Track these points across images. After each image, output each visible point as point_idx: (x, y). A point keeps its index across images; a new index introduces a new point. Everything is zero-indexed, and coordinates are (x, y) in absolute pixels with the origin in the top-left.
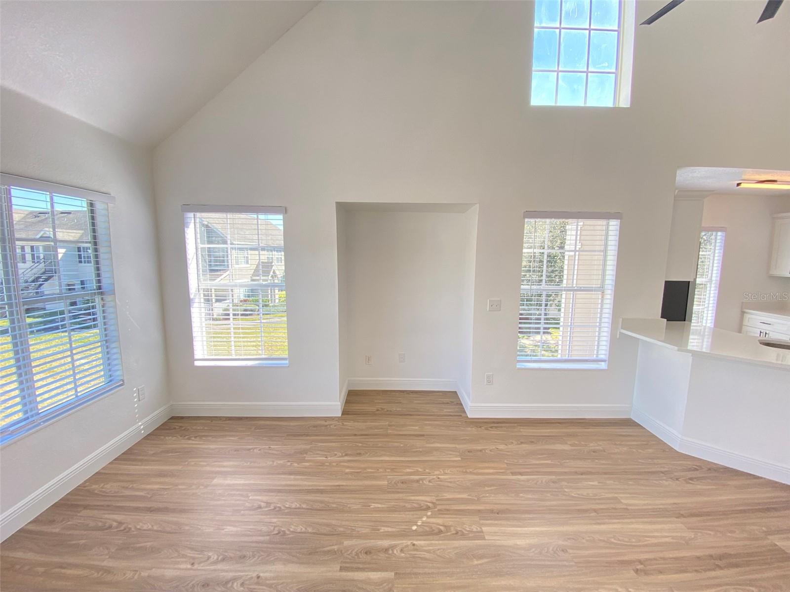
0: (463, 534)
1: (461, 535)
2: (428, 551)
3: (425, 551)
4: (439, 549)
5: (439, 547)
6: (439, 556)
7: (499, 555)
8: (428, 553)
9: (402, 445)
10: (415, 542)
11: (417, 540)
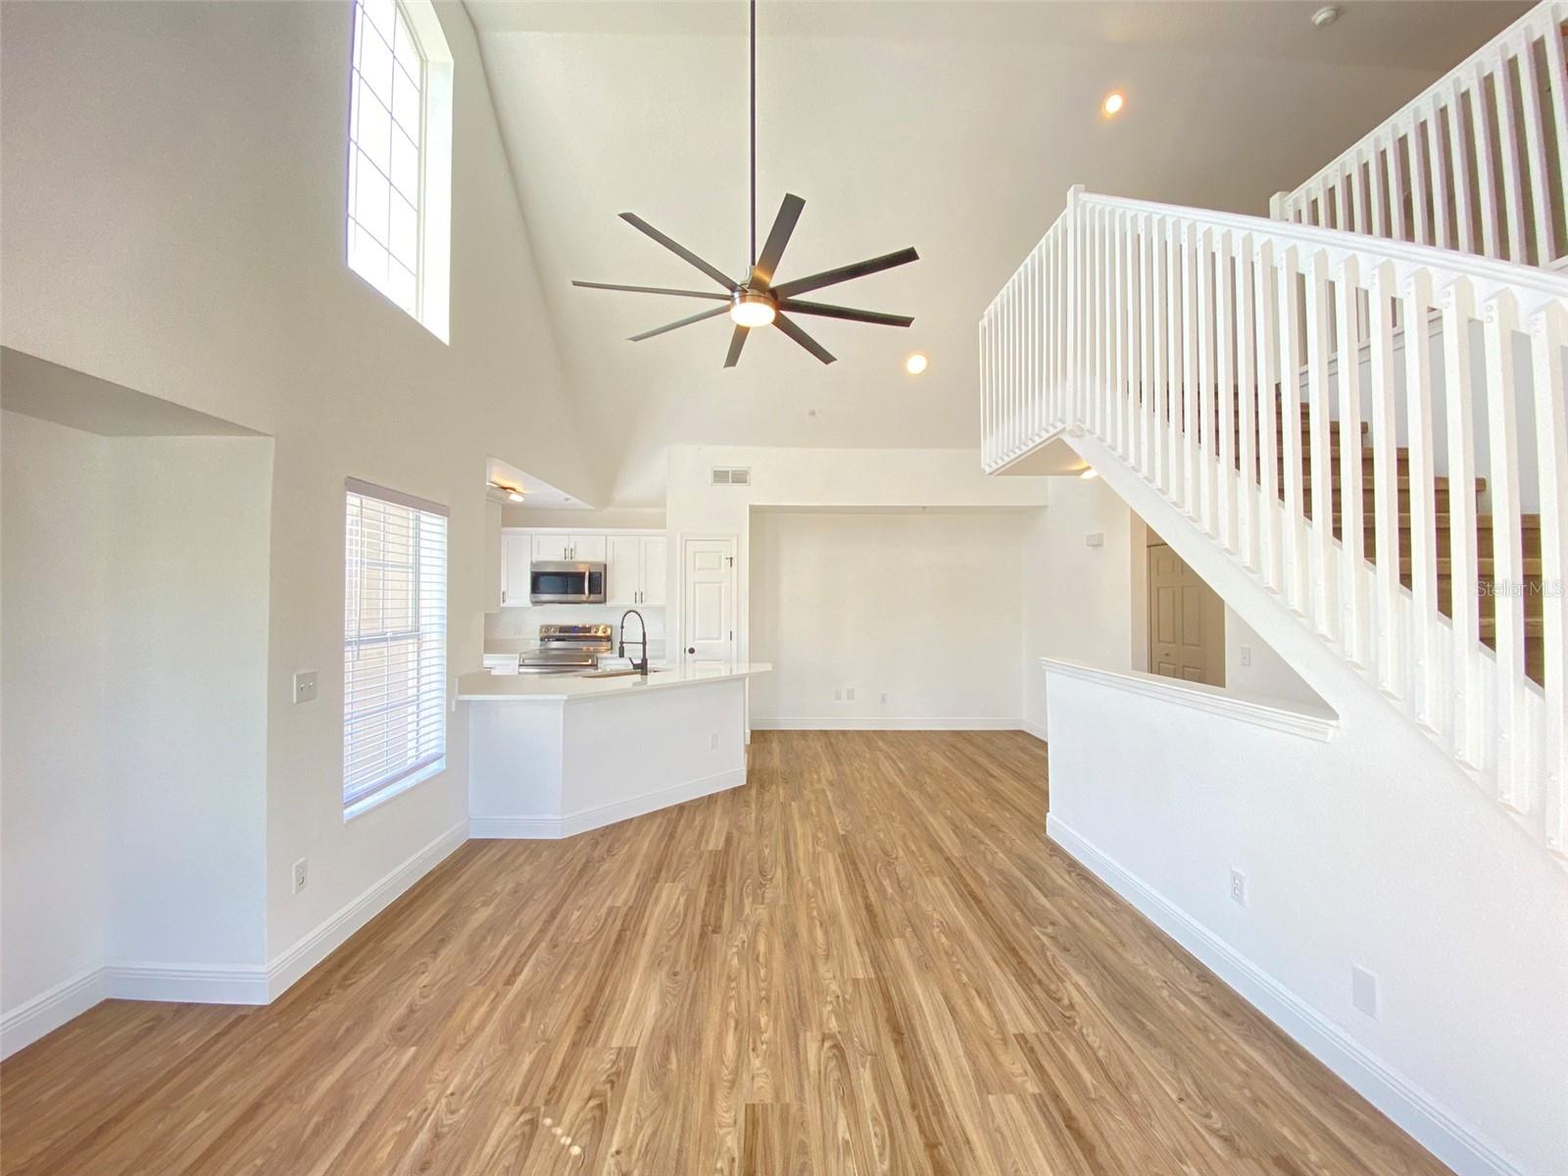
0: (618, 1074)
1: (618, 1077)
2: (639, 1128)
3: (636, 1135)
4: (638, 1112)
5: (634, 1112)
6: (652, 1113)
7: (667, 1037)
8: (641, 1128)
9: (259, 1162)
10: (613, 1149)
11: (609, 1146)
